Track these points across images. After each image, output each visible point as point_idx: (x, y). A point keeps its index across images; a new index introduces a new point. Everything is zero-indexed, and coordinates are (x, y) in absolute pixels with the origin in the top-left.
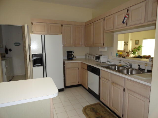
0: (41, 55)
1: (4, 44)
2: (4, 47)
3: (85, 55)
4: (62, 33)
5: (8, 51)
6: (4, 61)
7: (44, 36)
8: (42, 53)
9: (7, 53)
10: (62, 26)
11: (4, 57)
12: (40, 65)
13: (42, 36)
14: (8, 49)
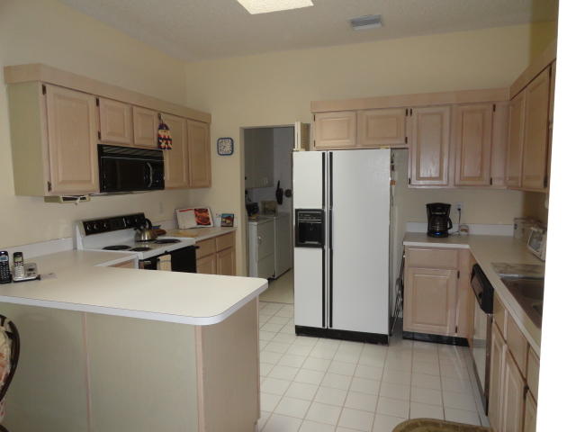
0: (319, 214)
1: (276, 177)
2: (276, 184)
3: (513, 223)
4: (406, 139)
5: (284, 197)
6: (256, 223)
7: (331, 154)
8: (321, 207)
9: (280, 201)
10: (408, 112)
11: (274, 211)
12: (316, 243)
13: (324, 154)
14: (284, 190)
